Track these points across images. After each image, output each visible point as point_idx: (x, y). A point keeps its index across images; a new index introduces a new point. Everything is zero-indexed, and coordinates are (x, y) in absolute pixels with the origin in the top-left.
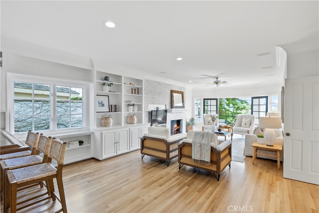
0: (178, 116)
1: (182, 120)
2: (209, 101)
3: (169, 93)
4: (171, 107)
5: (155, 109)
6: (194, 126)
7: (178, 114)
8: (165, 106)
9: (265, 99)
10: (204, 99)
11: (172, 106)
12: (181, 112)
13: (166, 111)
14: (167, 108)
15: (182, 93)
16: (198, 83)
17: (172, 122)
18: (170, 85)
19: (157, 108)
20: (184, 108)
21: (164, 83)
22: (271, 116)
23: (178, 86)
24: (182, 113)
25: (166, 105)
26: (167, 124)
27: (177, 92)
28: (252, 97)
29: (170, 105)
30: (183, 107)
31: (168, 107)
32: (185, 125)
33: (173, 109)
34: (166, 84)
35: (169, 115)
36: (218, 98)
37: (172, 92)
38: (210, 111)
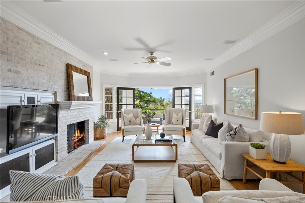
0: (81, 115)
1: (88, 120)
2: (124, 91)
3: (63, 69)
4: (66, 98)
5: (21, 101)
6: (107, 128)
7: (81, 110)
8: (53, 96)
9: (189, 90)
10: (118, 89)
11: (69, 96)
12: (86, 108)
13: (56, 107)
14: (59, 100)
15: (88, 74)
16: (116, 60)
17: (70, 127)
18: (65, 52)
19: (31, 100)
20: (92, 100)
21: (50, 45)
22: (283, 111)
23: (80, 61)
24: (88, 109)
25: (55, 94)
26: (58, 135)
27: (79, 71)
28: (173, 88)
29: (66, 93)
30: (90, 98)
31: (61, 98)
32: (93, 128)
33: (74, 103)
34: (56, 48)
35: (64, 115)
36: (135, 87)
37: (70, 67)
38: (126, 105)
